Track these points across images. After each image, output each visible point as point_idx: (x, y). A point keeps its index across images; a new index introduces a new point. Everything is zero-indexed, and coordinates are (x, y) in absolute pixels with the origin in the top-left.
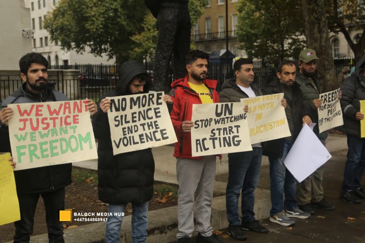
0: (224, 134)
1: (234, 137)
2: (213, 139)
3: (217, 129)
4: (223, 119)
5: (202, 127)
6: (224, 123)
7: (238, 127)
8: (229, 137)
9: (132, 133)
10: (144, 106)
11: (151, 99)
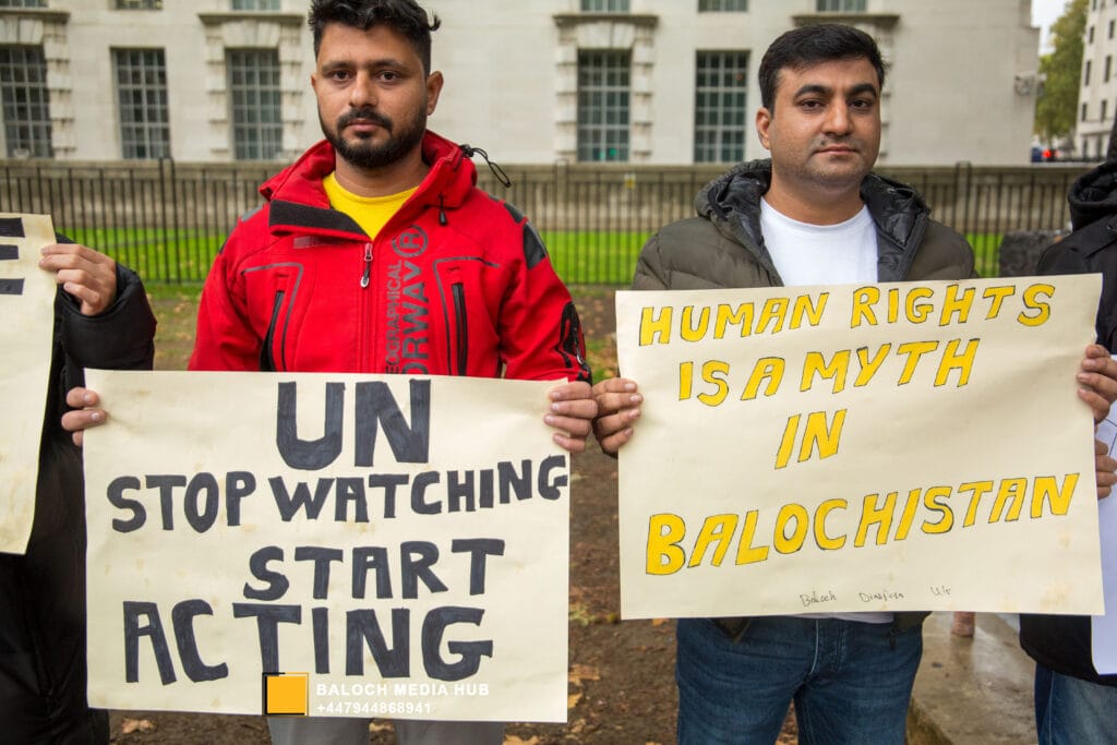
0: (358, 592)
1: (437, 621)
2: (268, 615)
3: (302, 554)
4: (351, 491)
5: (168, 524)
6: (362, 516)
7: (482, 550)
8: (401, 618)
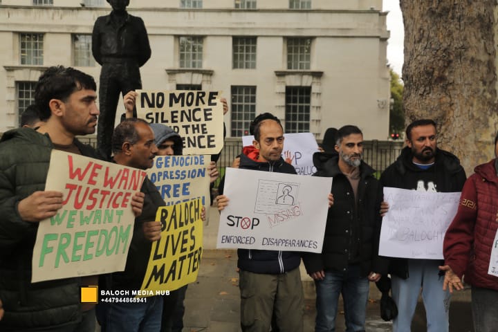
10: (189, 105)
11: (201, 98)
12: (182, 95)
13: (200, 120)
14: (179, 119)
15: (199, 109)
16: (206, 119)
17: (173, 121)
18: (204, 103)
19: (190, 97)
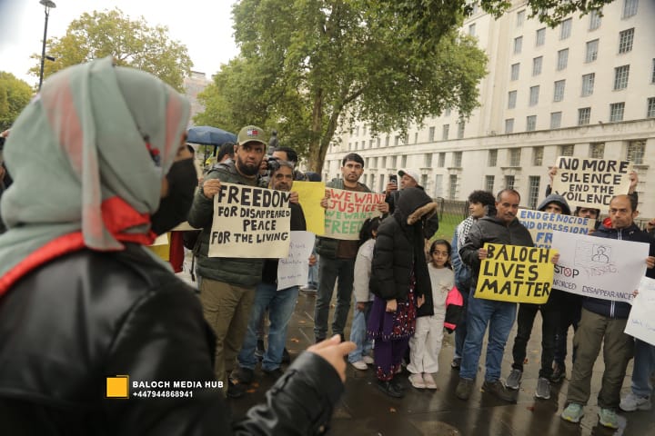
9: (580, 190)
10: (600, 170)
11: (612, 166)
12: (595, 162)
13: (608, 183)
14: (590, 180)
15: (610, 175)
16: (615, 183)
17: (584, 181)
18: (614, 170)
19: (602, 164)
